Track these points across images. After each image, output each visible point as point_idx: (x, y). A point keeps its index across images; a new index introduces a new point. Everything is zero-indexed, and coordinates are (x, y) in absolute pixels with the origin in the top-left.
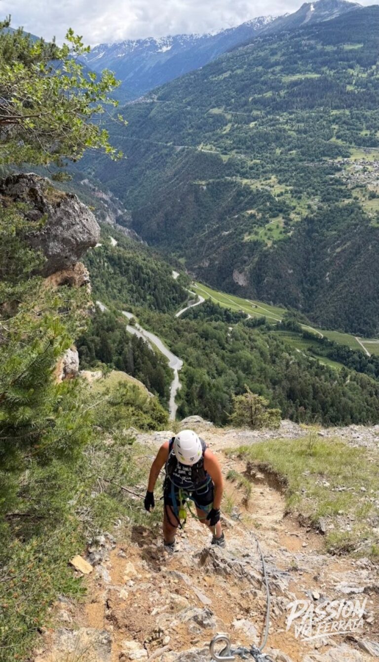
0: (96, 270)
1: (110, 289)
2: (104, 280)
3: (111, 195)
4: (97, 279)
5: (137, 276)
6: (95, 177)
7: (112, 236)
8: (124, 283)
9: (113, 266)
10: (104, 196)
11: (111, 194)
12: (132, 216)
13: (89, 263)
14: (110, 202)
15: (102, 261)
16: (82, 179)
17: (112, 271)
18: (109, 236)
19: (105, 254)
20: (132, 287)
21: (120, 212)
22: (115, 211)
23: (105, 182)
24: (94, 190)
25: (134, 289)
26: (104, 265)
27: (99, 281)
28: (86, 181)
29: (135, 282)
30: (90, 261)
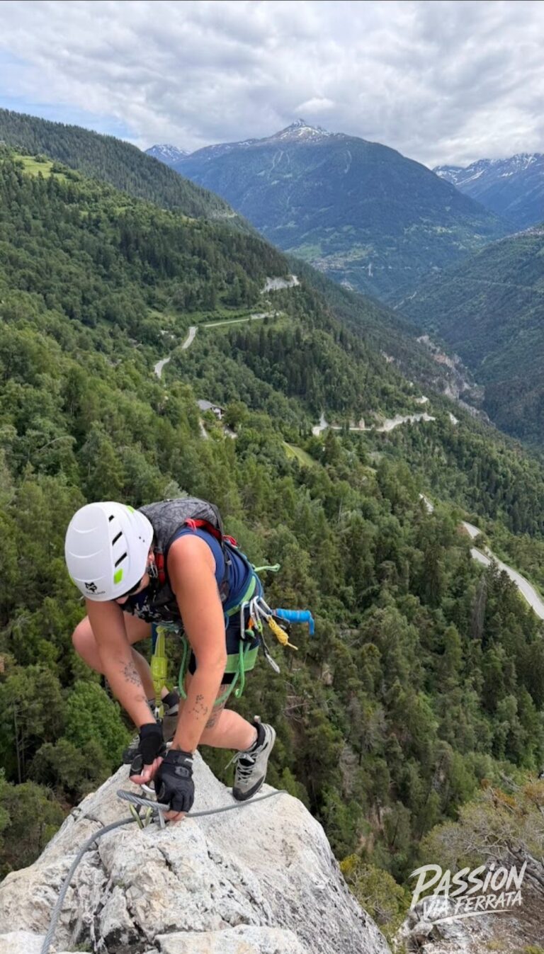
0: (419, 455)
1: (438, 486)
2: (430, 471)
3: (457, 362)
4: (419, 469)
5: (486, 475)
6: (439, 335)
7: (453, 413)
8: (462, 482)
9: (448, 453)
10: (447, 361)
11: (457, 359)
12: (486, 392)
13: (410, 441)
14: (454, 370)
15: (432, 443)
16: (420, 334)
17: (446, 462)
18: (448, 412)
19: (438, 434)
20: (474, 491)
21: (466, 386)
22: (459, 384)
23: (452, 343)
24: (434, 351)
25: (478, 494)
26: (434, 449)
27: (421, 472)
28: (425, 338)
29: (481, 484)
30: (414, 439)
